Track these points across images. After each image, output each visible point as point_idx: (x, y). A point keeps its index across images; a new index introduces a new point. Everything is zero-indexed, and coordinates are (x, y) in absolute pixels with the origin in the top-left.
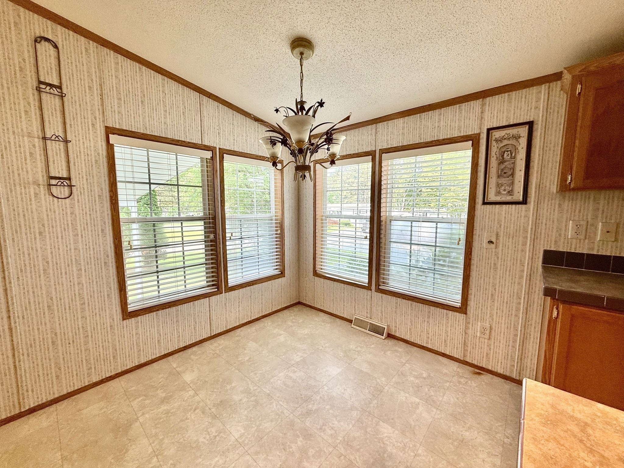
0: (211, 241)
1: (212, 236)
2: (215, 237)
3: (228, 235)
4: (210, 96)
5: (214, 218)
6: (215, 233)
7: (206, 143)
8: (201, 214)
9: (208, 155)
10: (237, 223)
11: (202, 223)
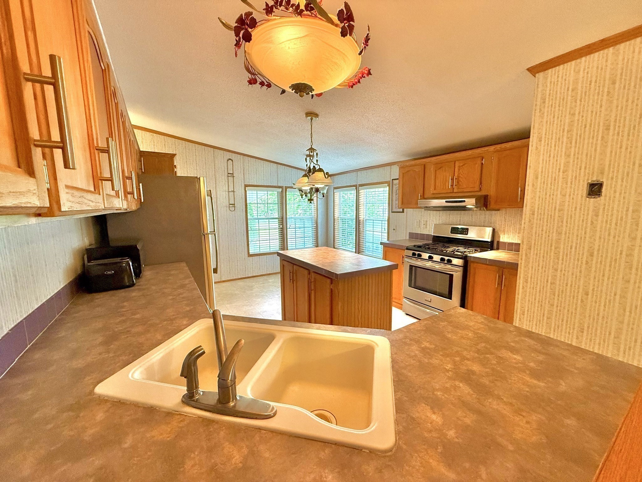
0: (281, 228)
1: (281, 226)
2: (283, 227)
3: (288, 226)
4: (281, 164)
5: (282, 218)
6: (282, 225)
7: (279, 185)
8: (277, 217)
9: (280, 190)
10: (293, 220)
11: (277, 220)
